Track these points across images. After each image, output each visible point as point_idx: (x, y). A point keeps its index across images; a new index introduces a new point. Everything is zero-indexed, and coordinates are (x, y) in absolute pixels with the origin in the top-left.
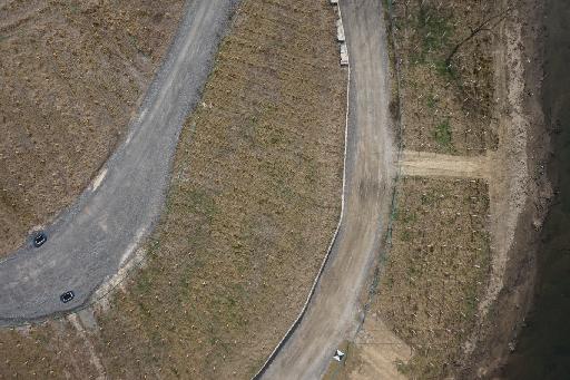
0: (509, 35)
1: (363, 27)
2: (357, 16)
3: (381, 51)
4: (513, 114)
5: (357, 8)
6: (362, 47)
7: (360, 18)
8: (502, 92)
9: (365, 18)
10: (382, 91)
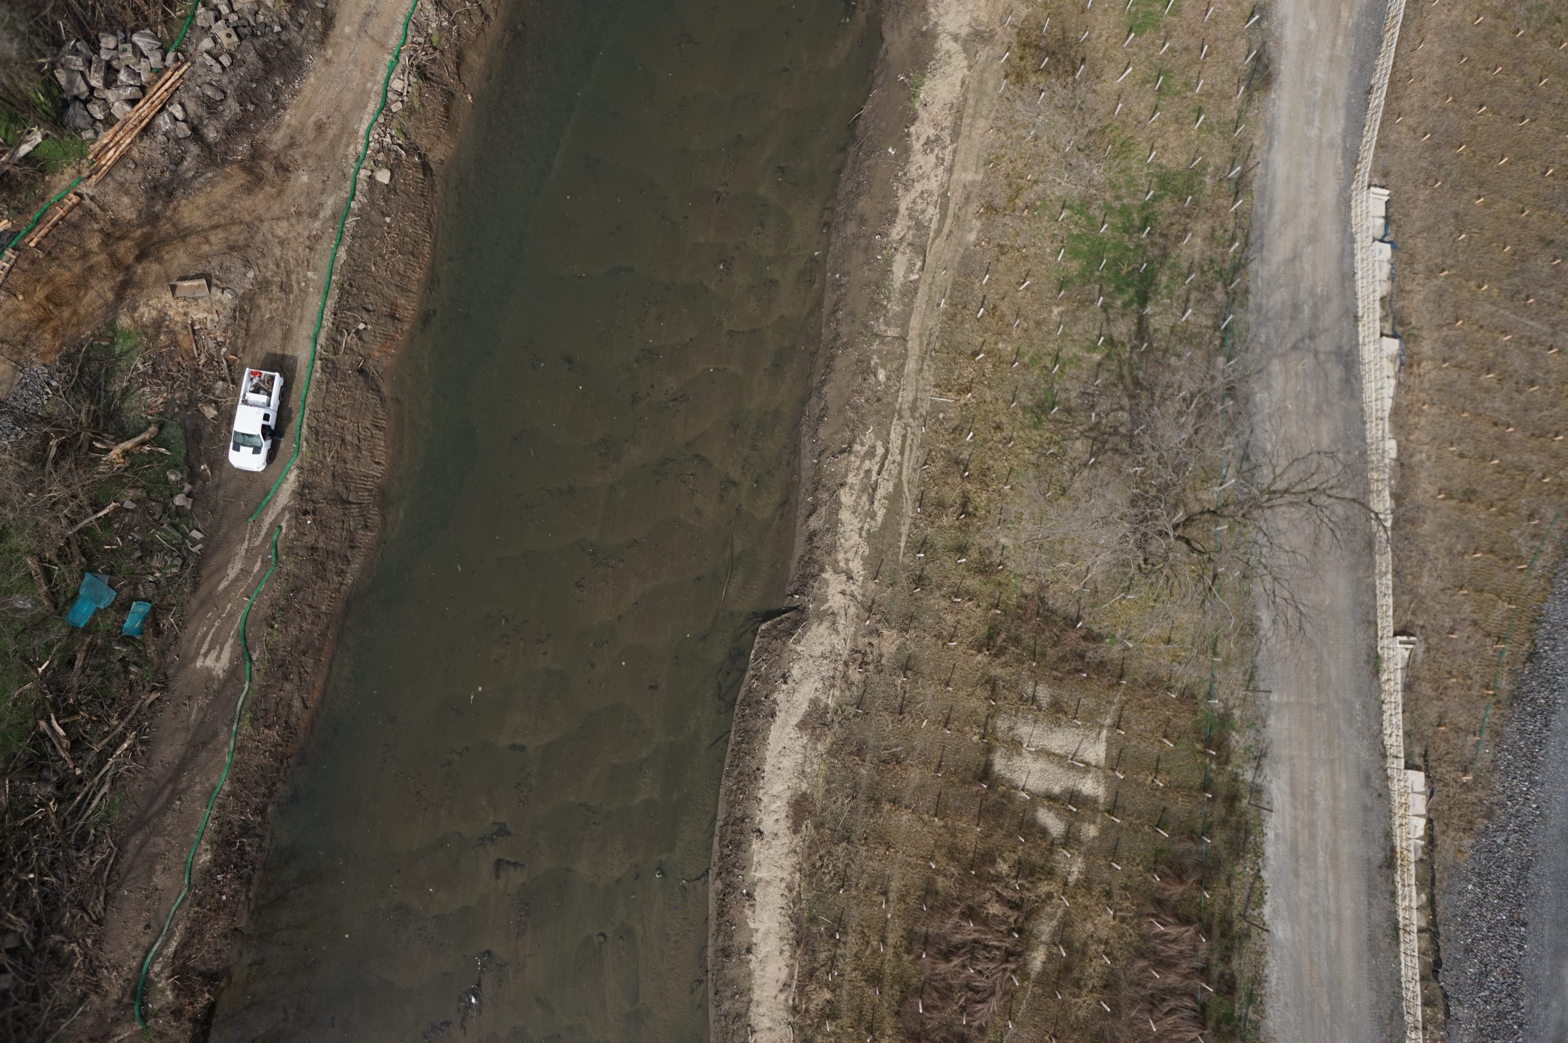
0: (931, 210)
1: (1305, 285)
2: (1315, 317)
3: (1270, 214)
4: (964, 31)
5: (1312, 337)
6: (1313, 239)
7: (1307, 310)
8: (982, 82)
9: (1296, 307)
10: (1282, 124)
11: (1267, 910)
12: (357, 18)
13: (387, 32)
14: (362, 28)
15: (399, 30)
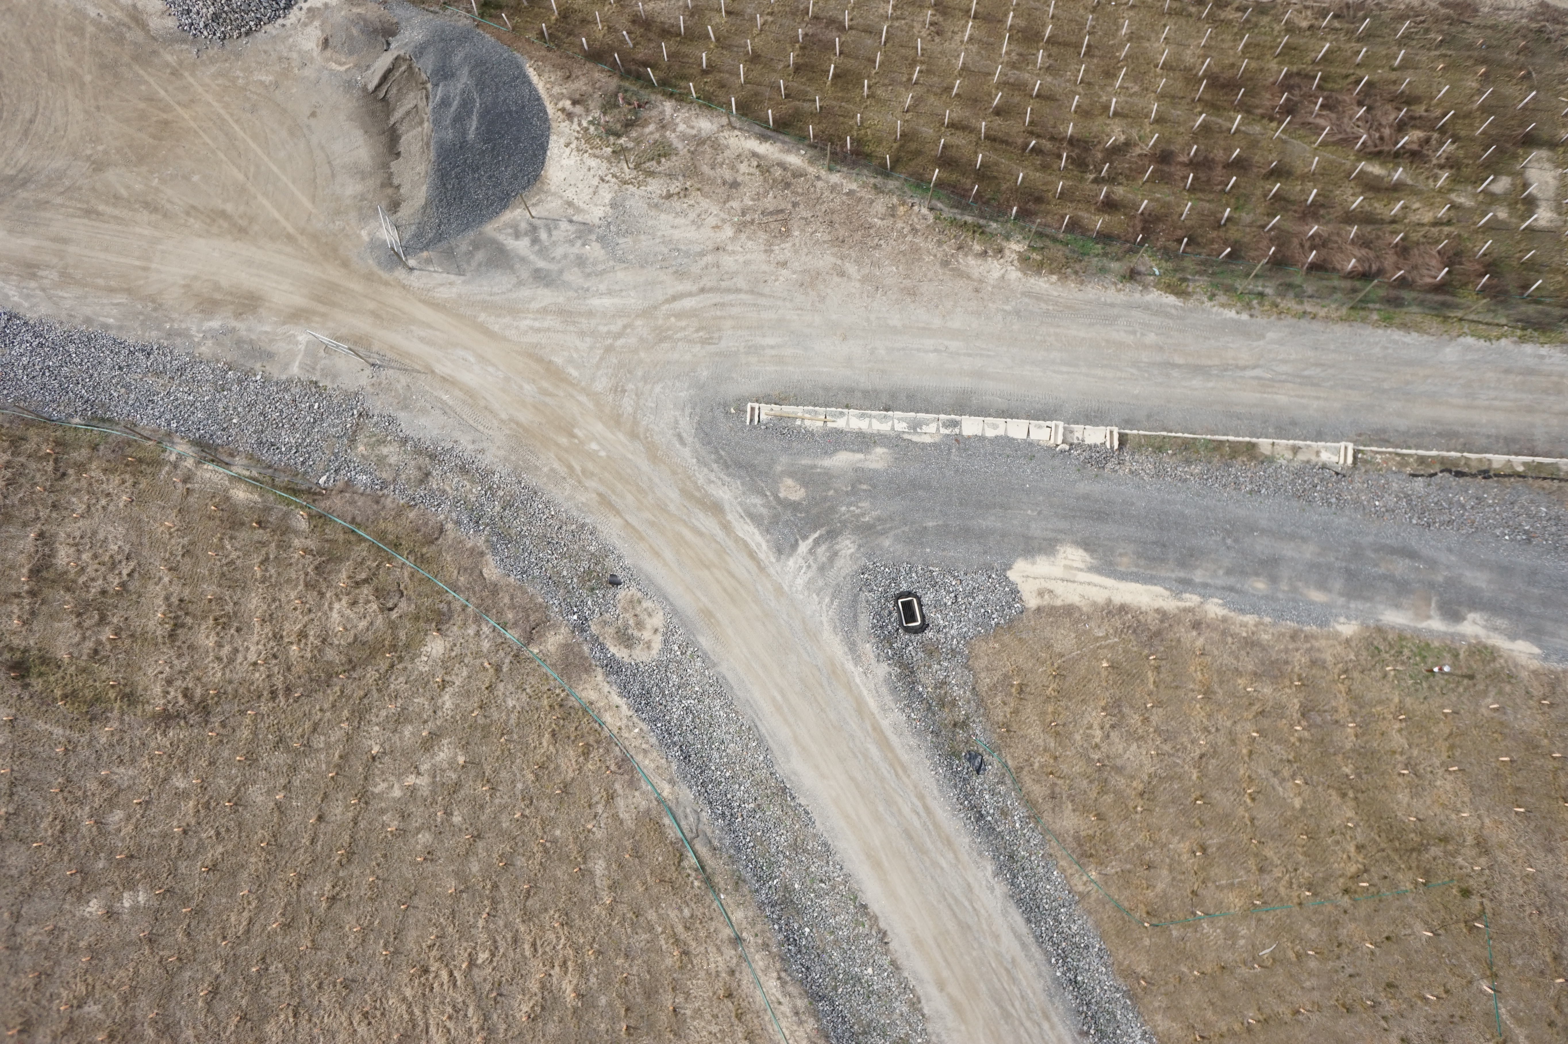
11: (1470, 340)
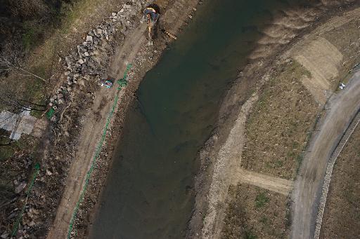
4: (216, 204)
10: (294, 235)
12: (62, 216)
13: (69, 219)
14: (63, 218)
15: (72, 218)
